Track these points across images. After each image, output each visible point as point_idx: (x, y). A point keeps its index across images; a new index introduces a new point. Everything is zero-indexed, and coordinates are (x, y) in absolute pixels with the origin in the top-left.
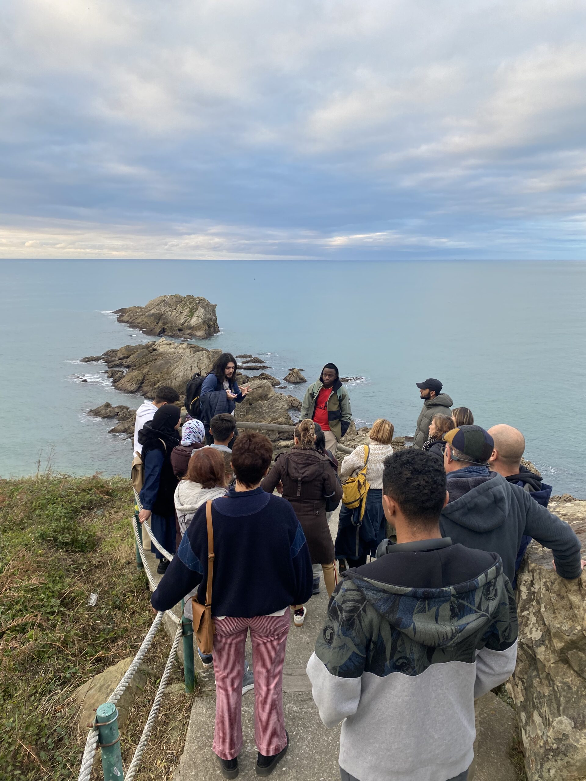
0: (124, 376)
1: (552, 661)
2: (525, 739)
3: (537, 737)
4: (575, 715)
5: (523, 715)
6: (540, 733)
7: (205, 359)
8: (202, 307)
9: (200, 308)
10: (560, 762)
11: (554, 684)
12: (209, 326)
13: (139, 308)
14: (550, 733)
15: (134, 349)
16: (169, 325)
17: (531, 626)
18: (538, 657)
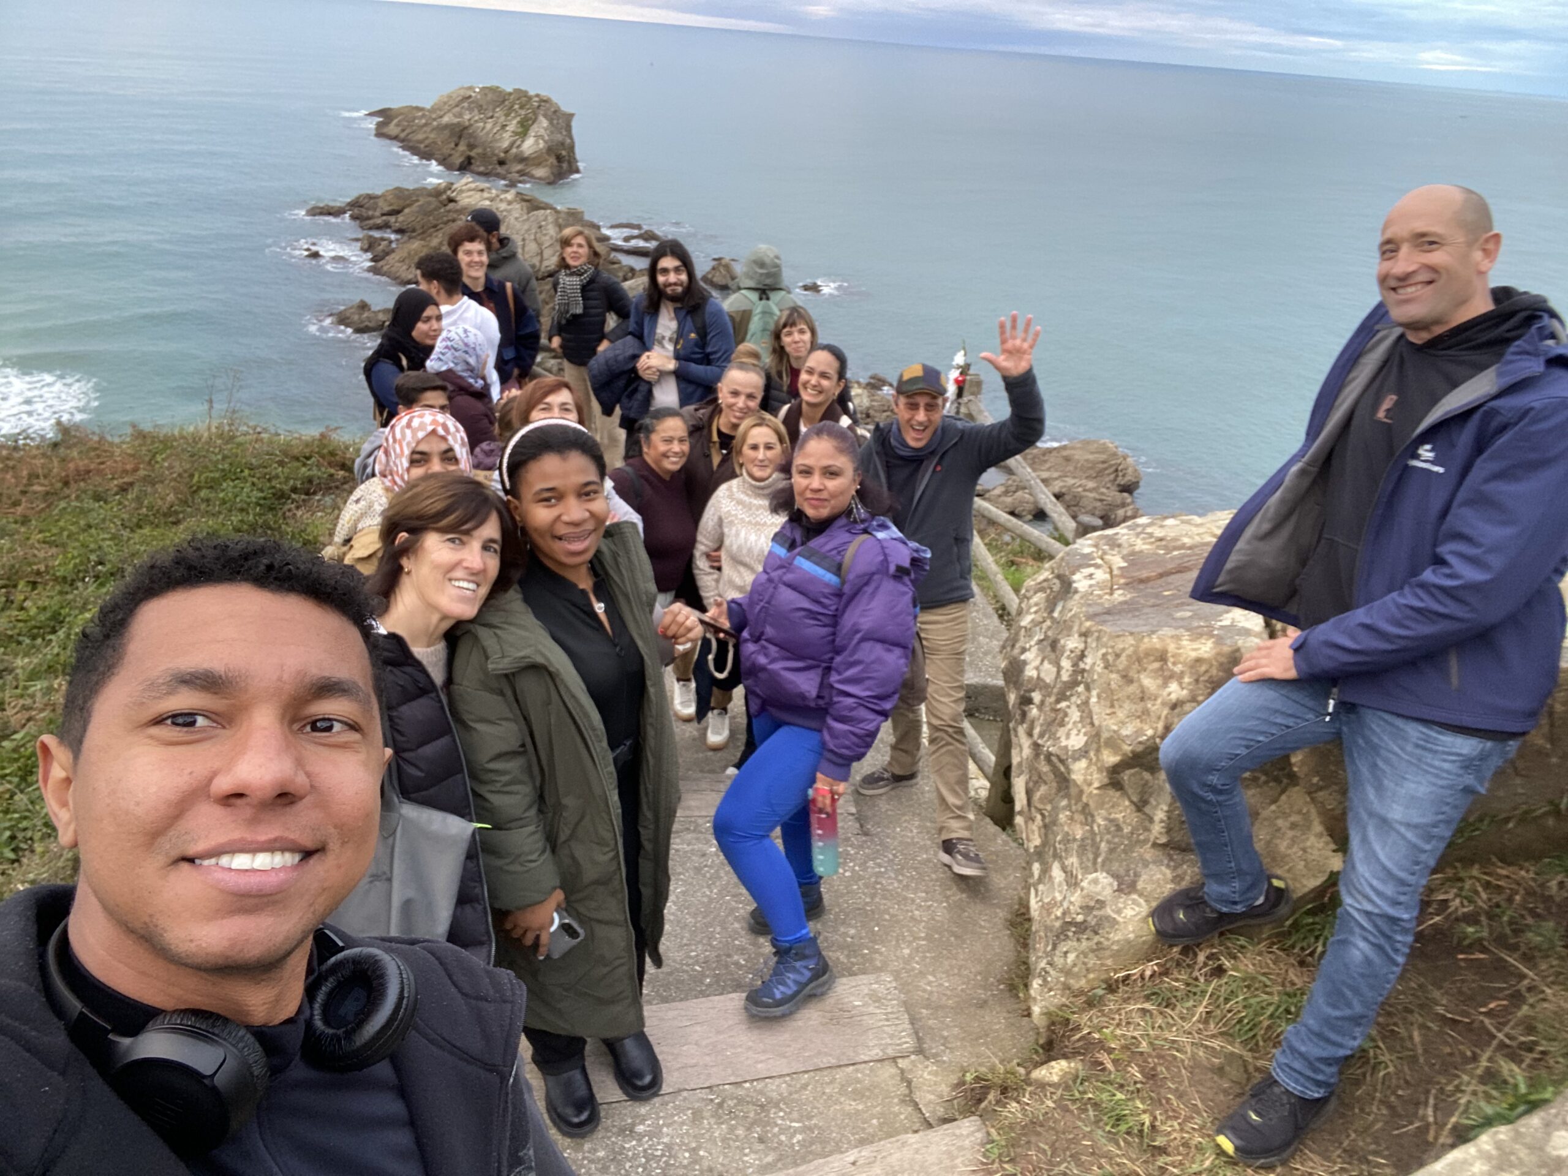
0: (393, 251)
1: (1096, 785)
2: (1033, 903)
3: (1054, 904)
4: (1122, 872)
5: (1036, 867)
6: (1059, 897)
7: (550, 227)
8: (545, 116)
9: (541, 118)
10: (1085, 943)
11: (1093, 821)
12: (559, 158)
13: (418, 109)
14: (1076, 897)
15: (409, 196)
16: (479, 150)
17: (1070, 726)
18: (1074, 777)
